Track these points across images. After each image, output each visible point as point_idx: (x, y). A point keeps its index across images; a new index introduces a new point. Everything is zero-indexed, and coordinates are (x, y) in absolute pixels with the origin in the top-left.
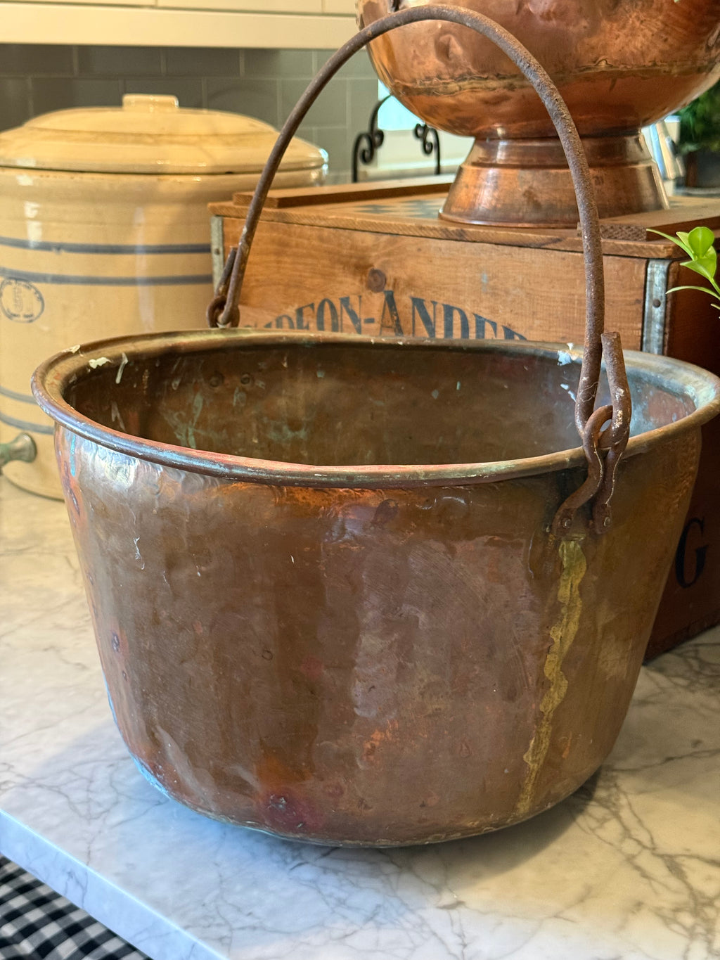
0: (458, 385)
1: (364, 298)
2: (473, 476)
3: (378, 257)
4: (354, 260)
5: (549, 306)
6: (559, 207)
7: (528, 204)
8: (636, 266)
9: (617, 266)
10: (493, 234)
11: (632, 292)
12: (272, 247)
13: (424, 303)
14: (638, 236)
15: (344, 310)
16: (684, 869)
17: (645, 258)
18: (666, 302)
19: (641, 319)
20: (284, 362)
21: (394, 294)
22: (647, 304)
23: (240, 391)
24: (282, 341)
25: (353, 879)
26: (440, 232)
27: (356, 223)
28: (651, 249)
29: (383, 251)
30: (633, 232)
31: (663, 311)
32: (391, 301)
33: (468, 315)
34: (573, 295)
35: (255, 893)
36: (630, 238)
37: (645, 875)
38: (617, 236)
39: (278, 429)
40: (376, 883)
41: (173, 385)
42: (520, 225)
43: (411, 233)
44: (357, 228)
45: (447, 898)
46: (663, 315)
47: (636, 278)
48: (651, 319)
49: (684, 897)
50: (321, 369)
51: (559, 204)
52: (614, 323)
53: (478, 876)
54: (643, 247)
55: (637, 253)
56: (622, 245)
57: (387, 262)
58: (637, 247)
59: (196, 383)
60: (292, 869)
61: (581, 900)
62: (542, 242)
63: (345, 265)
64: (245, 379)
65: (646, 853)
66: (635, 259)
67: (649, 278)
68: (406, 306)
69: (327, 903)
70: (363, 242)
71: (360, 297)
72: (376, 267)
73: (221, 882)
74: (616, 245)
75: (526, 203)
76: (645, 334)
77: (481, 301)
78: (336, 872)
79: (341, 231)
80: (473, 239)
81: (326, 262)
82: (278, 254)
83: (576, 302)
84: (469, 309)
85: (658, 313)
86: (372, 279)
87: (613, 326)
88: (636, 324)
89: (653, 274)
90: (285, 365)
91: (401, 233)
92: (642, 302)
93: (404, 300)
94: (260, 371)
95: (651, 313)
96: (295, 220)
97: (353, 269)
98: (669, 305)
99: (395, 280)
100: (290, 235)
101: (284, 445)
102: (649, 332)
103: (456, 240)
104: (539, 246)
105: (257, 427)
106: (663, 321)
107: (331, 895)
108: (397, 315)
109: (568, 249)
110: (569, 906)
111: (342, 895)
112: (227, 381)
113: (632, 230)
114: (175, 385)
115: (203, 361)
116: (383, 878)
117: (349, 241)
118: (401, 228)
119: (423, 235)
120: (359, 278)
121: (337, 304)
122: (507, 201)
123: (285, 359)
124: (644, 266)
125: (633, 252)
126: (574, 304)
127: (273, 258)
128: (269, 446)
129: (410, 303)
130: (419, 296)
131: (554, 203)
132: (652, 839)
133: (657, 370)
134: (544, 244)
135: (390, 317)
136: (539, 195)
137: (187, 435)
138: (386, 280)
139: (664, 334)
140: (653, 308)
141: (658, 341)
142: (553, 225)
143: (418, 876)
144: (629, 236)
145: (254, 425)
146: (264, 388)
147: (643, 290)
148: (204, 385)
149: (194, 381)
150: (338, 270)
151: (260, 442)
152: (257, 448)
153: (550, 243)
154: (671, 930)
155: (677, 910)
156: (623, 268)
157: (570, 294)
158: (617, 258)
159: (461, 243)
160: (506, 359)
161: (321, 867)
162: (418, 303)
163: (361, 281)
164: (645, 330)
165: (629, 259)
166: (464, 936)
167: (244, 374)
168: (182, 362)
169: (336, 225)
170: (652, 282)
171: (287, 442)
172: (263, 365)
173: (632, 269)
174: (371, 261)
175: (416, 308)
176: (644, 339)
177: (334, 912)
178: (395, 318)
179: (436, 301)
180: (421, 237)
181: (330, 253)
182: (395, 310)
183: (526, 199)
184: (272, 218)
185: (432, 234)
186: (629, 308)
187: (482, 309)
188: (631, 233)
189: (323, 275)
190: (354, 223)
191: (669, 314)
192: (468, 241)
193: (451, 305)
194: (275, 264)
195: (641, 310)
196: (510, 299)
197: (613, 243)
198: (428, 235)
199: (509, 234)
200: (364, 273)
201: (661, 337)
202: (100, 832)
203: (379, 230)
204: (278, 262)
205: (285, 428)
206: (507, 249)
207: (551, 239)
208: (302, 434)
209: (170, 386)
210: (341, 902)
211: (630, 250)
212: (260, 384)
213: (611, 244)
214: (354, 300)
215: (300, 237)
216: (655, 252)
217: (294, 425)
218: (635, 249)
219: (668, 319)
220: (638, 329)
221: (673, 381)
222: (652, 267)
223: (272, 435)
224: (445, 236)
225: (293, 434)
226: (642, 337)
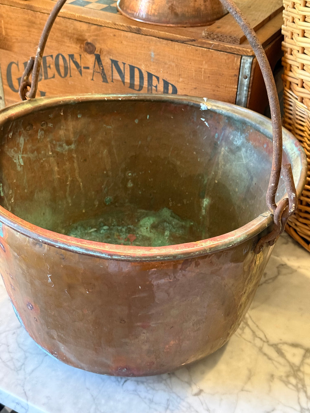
0: (148, 116)
1: (82, 56)
2: (230, 246)
3: (90, 36)
4: (75, 36)
5: (188, 72)
6: (187, 15)
7: (172, 14)
8: (236, 59)
9: (225, 58)
10: (157, 33)
11: (233, 71)
12: (25, 23)
13: (118, 63)
14: (235, 41)
15: (71, 60)
16: (283, 351)
17: (240, 55)
18: (250, 77)
19: (237, 84)
20: (61, 113)
21: (101, 57)
22: (240, 77)
23: (41, 130)
24: (60, 103)
25: (151, 385)
26: (127, 28)
27: (76, 17)
28: (244, 51)
29: (93, 34)
30: (233, 39)
31: (249, 81)
32: (98, 59)
33: (143, 71)
34: (201, 68)
35: (112, 403)
36: (231, 42)
37: (270, 359)
38: (224, 40)
39: (61, 146)
40: (162, 386)
41: (9, 136)
42: (168, 25)
43: (109, 26)
44: (76, 19)
45: (195, 389)
46: (248, 83)
47: (235, 64)
48: (242, 84)
49: (288, 368)
50: (80, 113)
51: (187, 14)
52: (223, 84)
53: (203, 373)
54: (239, 50)
55: (236, 52)
56: (228, 47)
57: (96, 40)
58: (236, 49)
59: (20, 131)
60: (123, 385)
61: (249, 378)
62: (185, 40)
63: (71, 38)
64: (43, 124)
65: (266, 344)
66: (235, 55)
67: (242, 65)
68: (107, 63)
69: (146, 403)
70: (81, 27)
71: (80, 55)
72: (89, 41)
73: (94, 400)
74: (225, 47)
75: (170, 13)
76: (238, 90)
77: (151, 66)
78: (143, 382)
79: (67, 20)
80: (146, 34)
81: (59, 35)
82: (28, 27)
83: (203, 72)
84: (144, 69)
85: (246, 82)
86: (87, 47)
87: (222, 86)
88: (235, 86)
89: (244, 63)
90: (62, 114)
91: (103, 25)
92: (238, 76)
93: (106, 61)
94: (50, 118)
95: (242, 81)
96: (38, 10)
97: (75, 40)
98: (252, 78)
99: (101, 49)
100: (36, 18)
101: (64, 153)
102: (241, 90)
103: (136, 33)
104: (183, 42)
105: (51, 146)
106: (248, 86)
107: (145, 398)
108: (102, 67)
109: (199, 45)
110: (246, 383)
111: (150, 396)
112: (34, 127)
113: (232, 38)
115: (22, 121)
116: (164, 382)
117: (72, 25)
118: (103, 22)
119: (117, 28)
120: (79, 45)
121: (67, 58)
122: (160, 11)
123: (62, 111)
124: (240, 59)
125: (234, 51)
126: (202, 73)
127: (26, 28)
128: (57, 154)
129: (110, 62)
130: (114, 59)
131: (185, 13)
132: (265, 336)
133: (255, 120)
134: (185, 41)
135: (98, 68)
136: (177, 9)
137: (19, 159)
138: (95, 48)
139: (249, 91)
140: (243, 79)
141: (245, 95)
142: (185, 25)
143: (178, 378)
144: (231, 41)
145: (49, 146)
146: (52, 127)
147: (239, 70)
148: (24, 131)
149: (19, 131)
150: (66, 40)
151: (53, 153)
152: (51, 157)
153: (189, 41)
154: (289, 388)
155: (288, 376)
156: (228, 59)
157: (200, 68)
158: (226, 53)
159: (139, 35)
160: (172, 105)
161: (135, 381)
162: (115, 63)
163: (80, 47)
164: (239, 89)
165: (232, 55)
166: (209, 410)
167: (42, 122)
168: (13, 123)
169: (64, 16)
170: (243, 67)
171: (66, 151)
172: (51, 116)
173: (234, 60)
174: (86, 37)
175: (113, 65)
176: (238, 93)
177: (150, 408)
178: (102, 68)
179: (125, 62)
180: (116, 29)
181: (61, 30)
182: (101, 64)
183: (170, 11)
184: (23, 7)
185: (122, 28)
186: (230, 78)
187: (151, 70)
188: (232, 40)
189: (58, 41)
190: (75, 16)
191: (251, 82)
192: (142, 34)
193: (133, 65)
194: (27, 32)
195: (237, 80)
196: (167, 66)
197: (224, 46)
198: (119, 28)
199: (166, 34)
200: (82, 43)
201: (247, 93)
202: (25, 378)
203: (90, 22)
204: (29, 31)
205: (64, 145)
206: (165, 42)
207: (190, 39)
208: (73, 146)
209: (8, 137)
210: (151, 401)
211: (233, 50)
212: (50, 125)
213: (223, 46)
214: (77, 57)
215: (42, 19)
216: (245, 53)
217: (69, 143)
218: (235, 50)
219: (251, 85)
220: (235, 88)
221: (266, 130)
222: (243, 59)
223: (58, 149)
224: (129, 30)
225: (68, 147)
226: (237, 92)
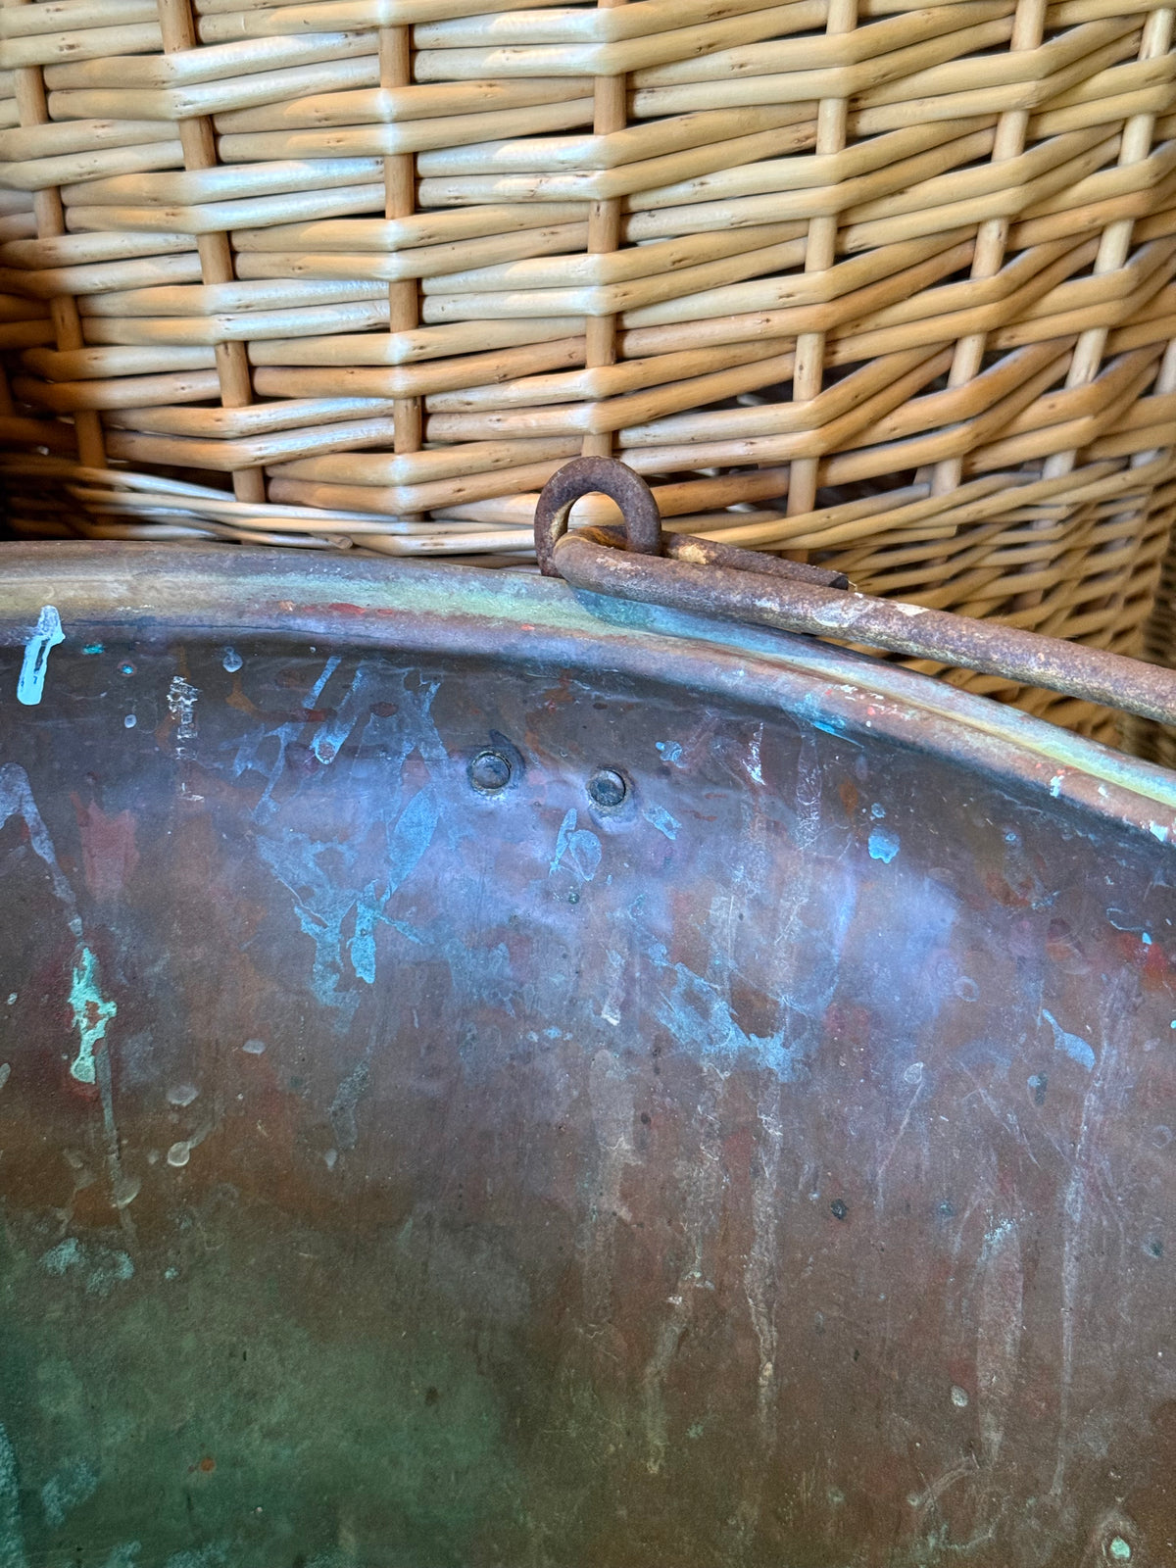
20: (751, 762)
23: (579, 825)
39: (696, 1002)
50: (887, 826)
59: (414, 756)
64: (606, 787)
90: (756, 774)
94: (665, 771)
101: (706, 1065)
105: (627, 971)
112: (534, 779)
114: (325, 749)
115: (436, 689)
123: (756, 752)
128: (657, 1052)
137: (347, 930)
145: (616, 961)
146: (672, 837)
148: (447, 772)
149: (407, 748)
151: (626, 1026)
152: (611, 1045)
167: (606, 768)
168: (343, 676)
171: (721, 1060)
172: (672, 753)
205: (720, 1007)
208: (773, 1052)
209: (303, 746)
212: (662, 819)
217: (752, 1012)
223: (676, 1019)
225: (742, 1039)
